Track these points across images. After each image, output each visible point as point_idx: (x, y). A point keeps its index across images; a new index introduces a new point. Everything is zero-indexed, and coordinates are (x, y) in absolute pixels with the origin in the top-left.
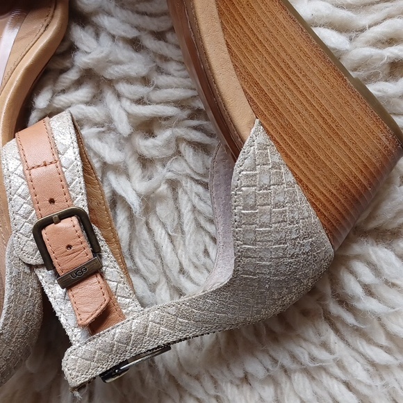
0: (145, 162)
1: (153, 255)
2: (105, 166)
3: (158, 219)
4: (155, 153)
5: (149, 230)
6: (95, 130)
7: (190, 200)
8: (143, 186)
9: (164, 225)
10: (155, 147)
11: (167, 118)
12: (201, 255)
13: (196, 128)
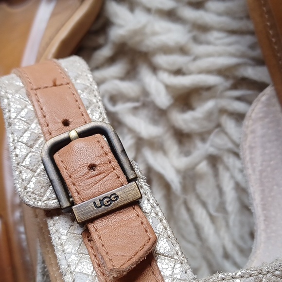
0: (182, 137)
1: (193, 237)
2: (140, 143)
3: (198, 197)
4: (194, 127)
5: (188, 210)
6: (130, 105)
7: (232, 177)
8: (182, 162)
9: (204, 205)
10: (195, 120)
11: (209, 88)
12: (247, 237)
13: (239, 99)
